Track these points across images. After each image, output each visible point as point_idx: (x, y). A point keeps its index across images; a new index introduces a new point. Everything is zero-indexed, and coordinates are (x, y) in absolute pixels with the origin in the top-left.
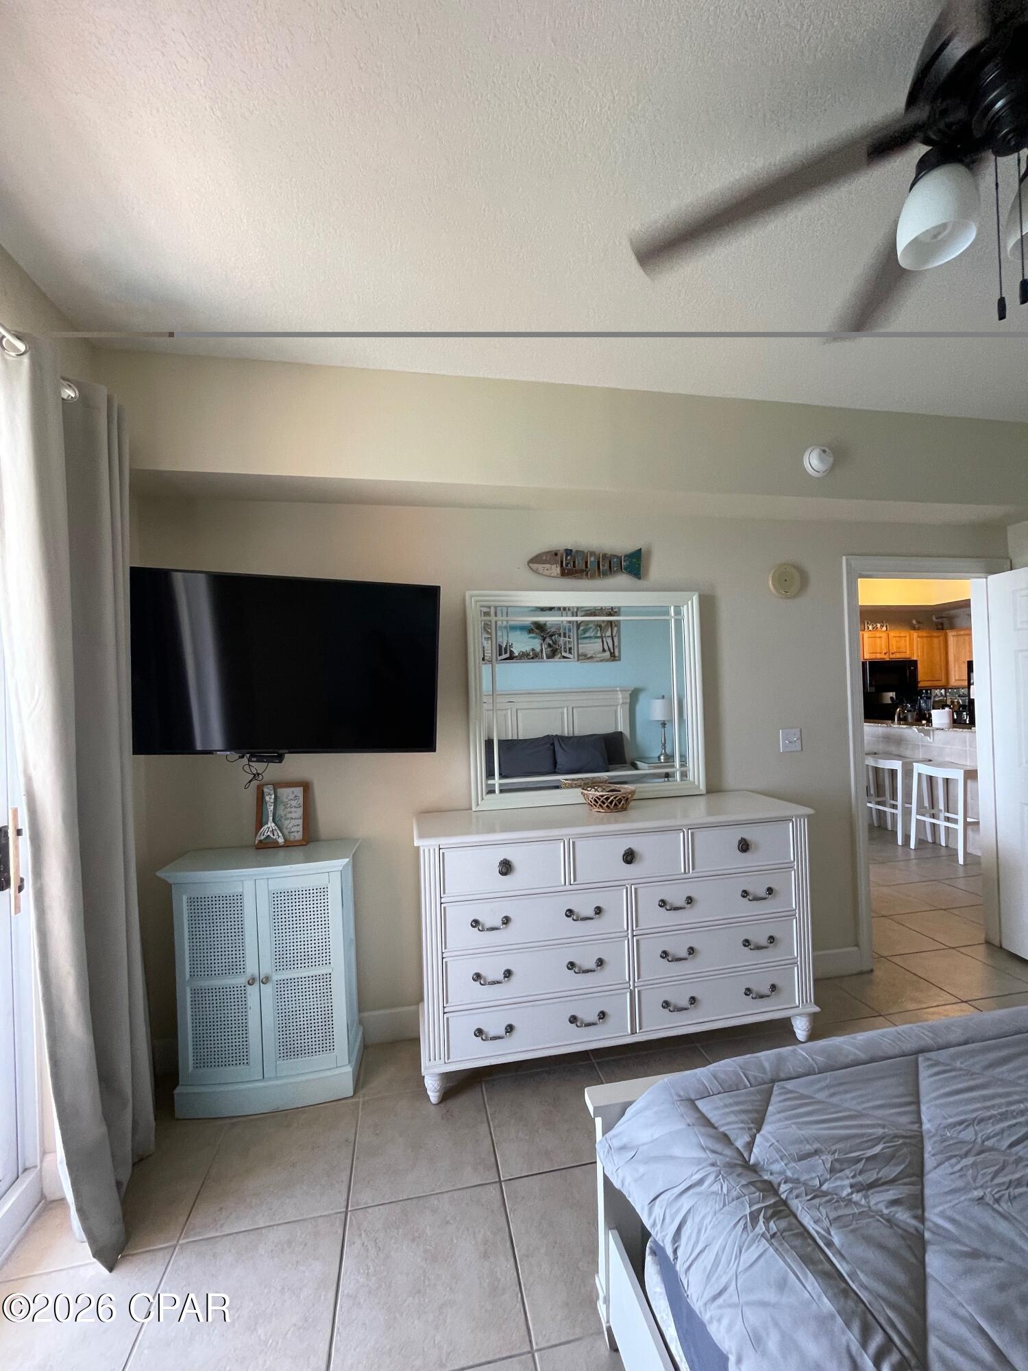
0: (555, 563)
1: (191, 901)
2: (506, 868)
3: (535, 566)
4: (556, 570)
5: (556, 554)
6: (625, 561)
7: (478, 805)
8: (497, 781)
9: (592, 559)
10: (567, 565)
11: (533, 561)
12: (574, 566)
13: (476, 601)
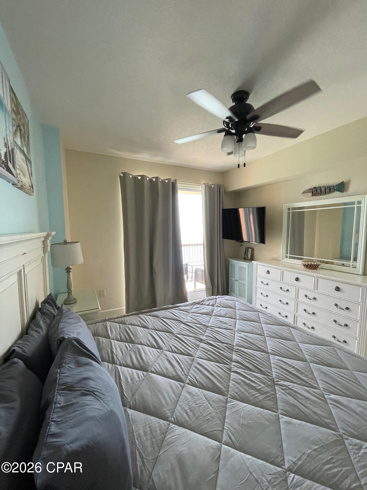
0: (310, 192)
1: (231, 264)
2: (268, 272)
3: (304, 194)
4: (310, 194)
5: (310, 189)
6: (336, 187)
7: (282, 260)
8: (288, 255)
9: (323, 189)
10: (314, 192)
11: (303, 193)
12: (317, 192)
13: (286, 207)
